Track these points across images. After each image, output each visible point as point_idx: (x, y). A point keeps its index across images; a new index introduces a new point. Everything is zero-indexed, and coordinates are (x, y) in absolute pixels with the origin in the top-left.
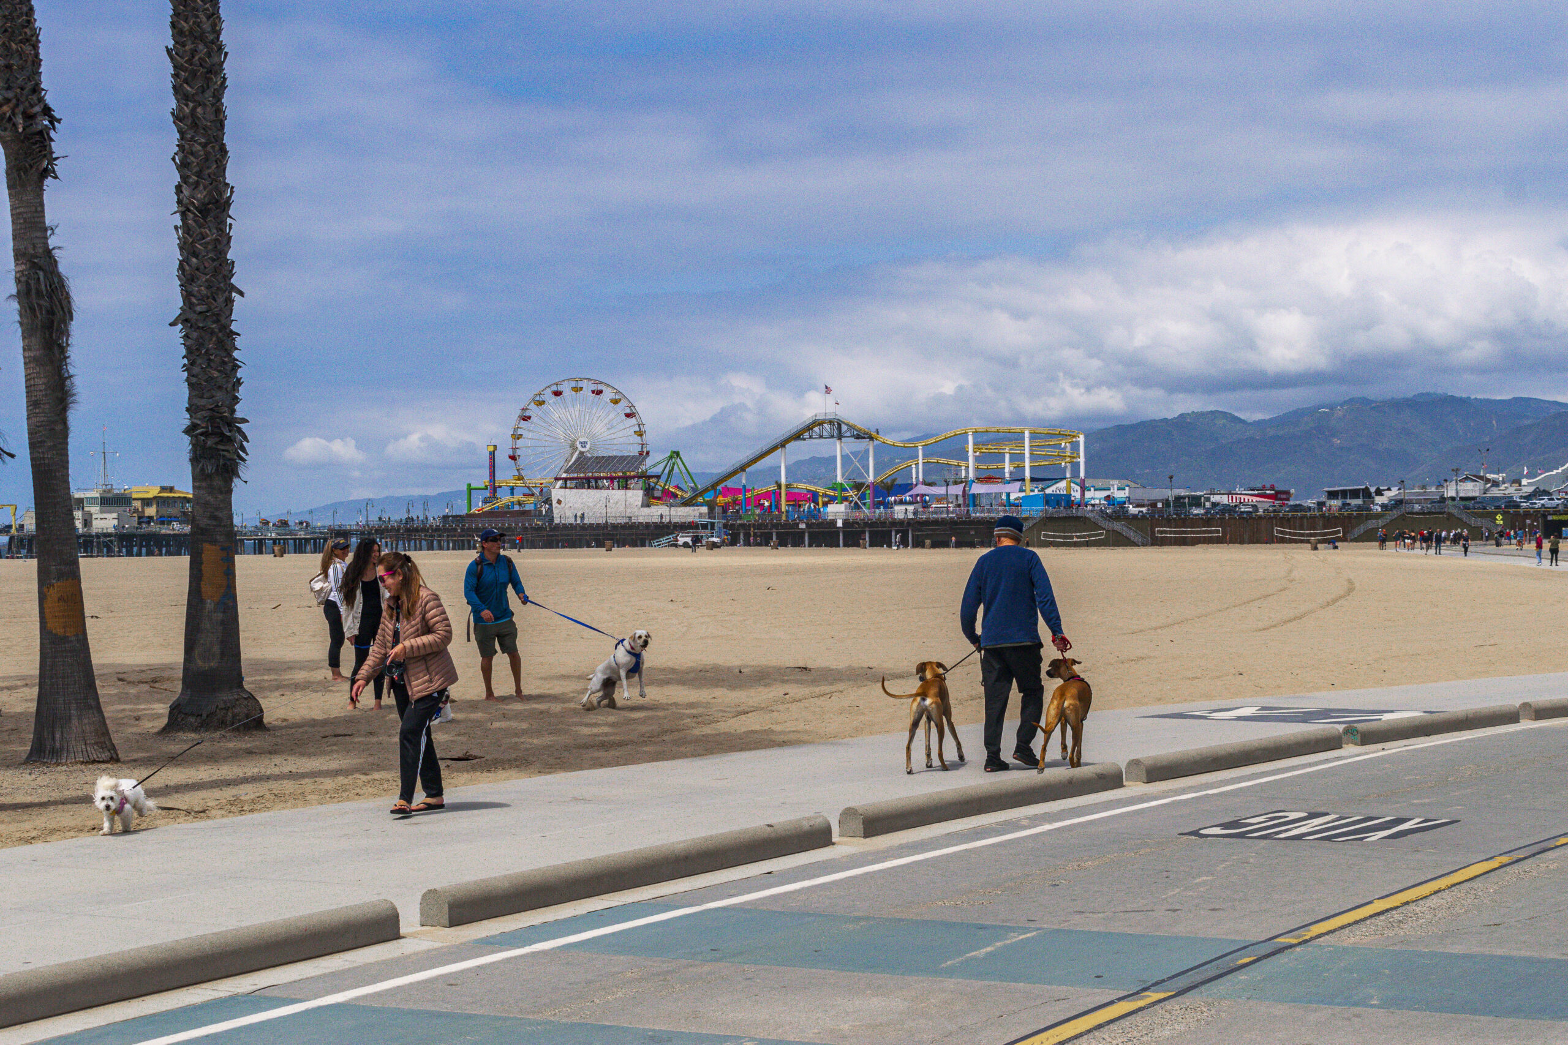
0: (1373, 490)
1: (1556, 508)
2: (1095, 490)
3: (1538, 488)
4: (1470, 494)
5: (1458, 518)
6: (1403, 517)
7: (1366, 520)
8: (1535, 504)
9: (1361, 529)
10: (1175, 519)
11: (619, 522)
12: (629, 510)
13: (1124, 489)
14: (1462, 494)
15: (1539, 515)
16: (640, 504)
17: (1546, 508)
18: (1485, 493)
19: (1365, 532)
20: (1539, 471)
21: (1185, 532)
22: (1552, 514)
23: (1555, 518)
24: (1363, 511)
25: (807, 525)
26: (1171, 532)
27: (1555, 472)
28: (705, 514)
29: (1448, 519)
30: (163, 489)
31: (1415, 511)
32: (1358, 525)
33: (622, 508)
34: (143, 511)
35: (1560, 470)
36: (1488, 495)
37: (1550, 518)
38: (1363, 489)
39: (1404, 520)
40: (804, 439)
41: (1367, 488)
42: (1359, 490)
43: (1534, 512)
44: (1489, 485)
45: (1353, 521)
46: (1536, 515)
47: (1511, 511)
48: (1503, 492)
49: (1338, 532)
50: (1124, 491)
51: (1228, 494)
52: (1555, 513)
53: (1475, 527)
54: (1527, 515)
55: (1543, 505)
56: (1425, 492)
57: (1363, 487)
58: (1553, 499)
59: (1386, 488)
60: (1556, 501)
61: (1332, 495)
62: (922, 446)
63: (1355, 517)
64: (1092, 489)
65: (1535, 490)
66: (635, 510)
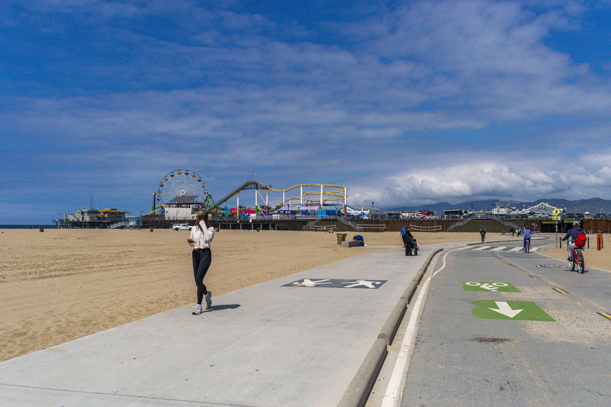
0: (463, 211)
1: (546, 218)
2: (358, 210)
3: (531, 211)
4: (503, 213)
5: (499, 222)
6: (472, 221)
7: (456, 222)
8: (536, 216)
9: (452, 227)
10: (374, 221)
11: (181, 219)
12: (187, 215)
13: (368, 210)
14: (500, 213)
15: (538, 221)
16: (191, 213)
17: (541, 218)
18: (509, 213)
19: (455, 228)
20: (528, 207)
21: (378, 226)
22: (545, 221)
23: (546, 223)
24: (454, 218)
25: (240, 221)
26: (373, 226)
27: (535, 206)
28: (211, 217)
29: (494, 223)
30: (112, 209)
31: (478, 218)
32: (452, 224)
33: (185, 215)
34: (104, 216)
35: (537, 206)
36: (511, 214)
37: (543, 223)
38: (459, 211)
39: (473, 223)
40: (245, 189)
41: (461, 211)
42: (457, 211)
43: (536, 219)
44: (511, 210)
45: (450, 223)
46: (537, 221)
47: (525, 219)
48: (517, 213)
49: (440, 227)
50: (368, 211)
51: (409, 213)
52: (546, 221)
53: (506, 226)
54: (532, 221)
55: (540, 217)
56: (484, 212)
57: (459, 210)
58: (544, 214)
59: (469, 211)
60: (546, 215)
61: (447, 213)
62: (285, 191)
63: (451, 221)
64: (357, 210)
65: (530, 212)
66: (189, 215)
